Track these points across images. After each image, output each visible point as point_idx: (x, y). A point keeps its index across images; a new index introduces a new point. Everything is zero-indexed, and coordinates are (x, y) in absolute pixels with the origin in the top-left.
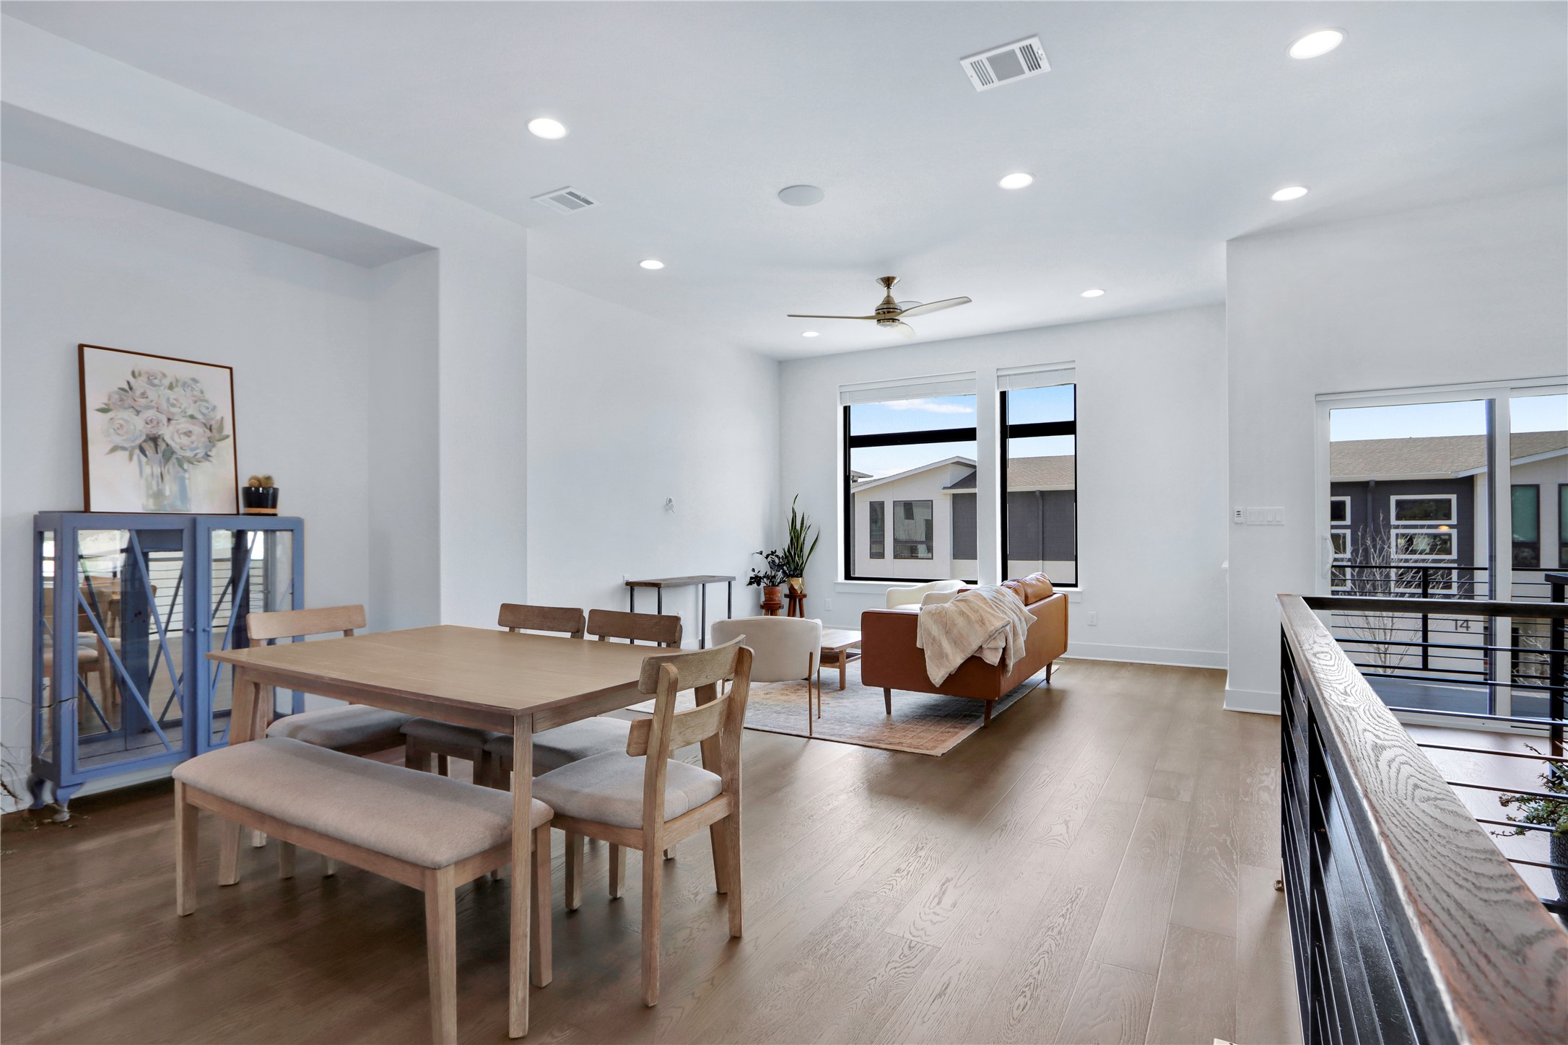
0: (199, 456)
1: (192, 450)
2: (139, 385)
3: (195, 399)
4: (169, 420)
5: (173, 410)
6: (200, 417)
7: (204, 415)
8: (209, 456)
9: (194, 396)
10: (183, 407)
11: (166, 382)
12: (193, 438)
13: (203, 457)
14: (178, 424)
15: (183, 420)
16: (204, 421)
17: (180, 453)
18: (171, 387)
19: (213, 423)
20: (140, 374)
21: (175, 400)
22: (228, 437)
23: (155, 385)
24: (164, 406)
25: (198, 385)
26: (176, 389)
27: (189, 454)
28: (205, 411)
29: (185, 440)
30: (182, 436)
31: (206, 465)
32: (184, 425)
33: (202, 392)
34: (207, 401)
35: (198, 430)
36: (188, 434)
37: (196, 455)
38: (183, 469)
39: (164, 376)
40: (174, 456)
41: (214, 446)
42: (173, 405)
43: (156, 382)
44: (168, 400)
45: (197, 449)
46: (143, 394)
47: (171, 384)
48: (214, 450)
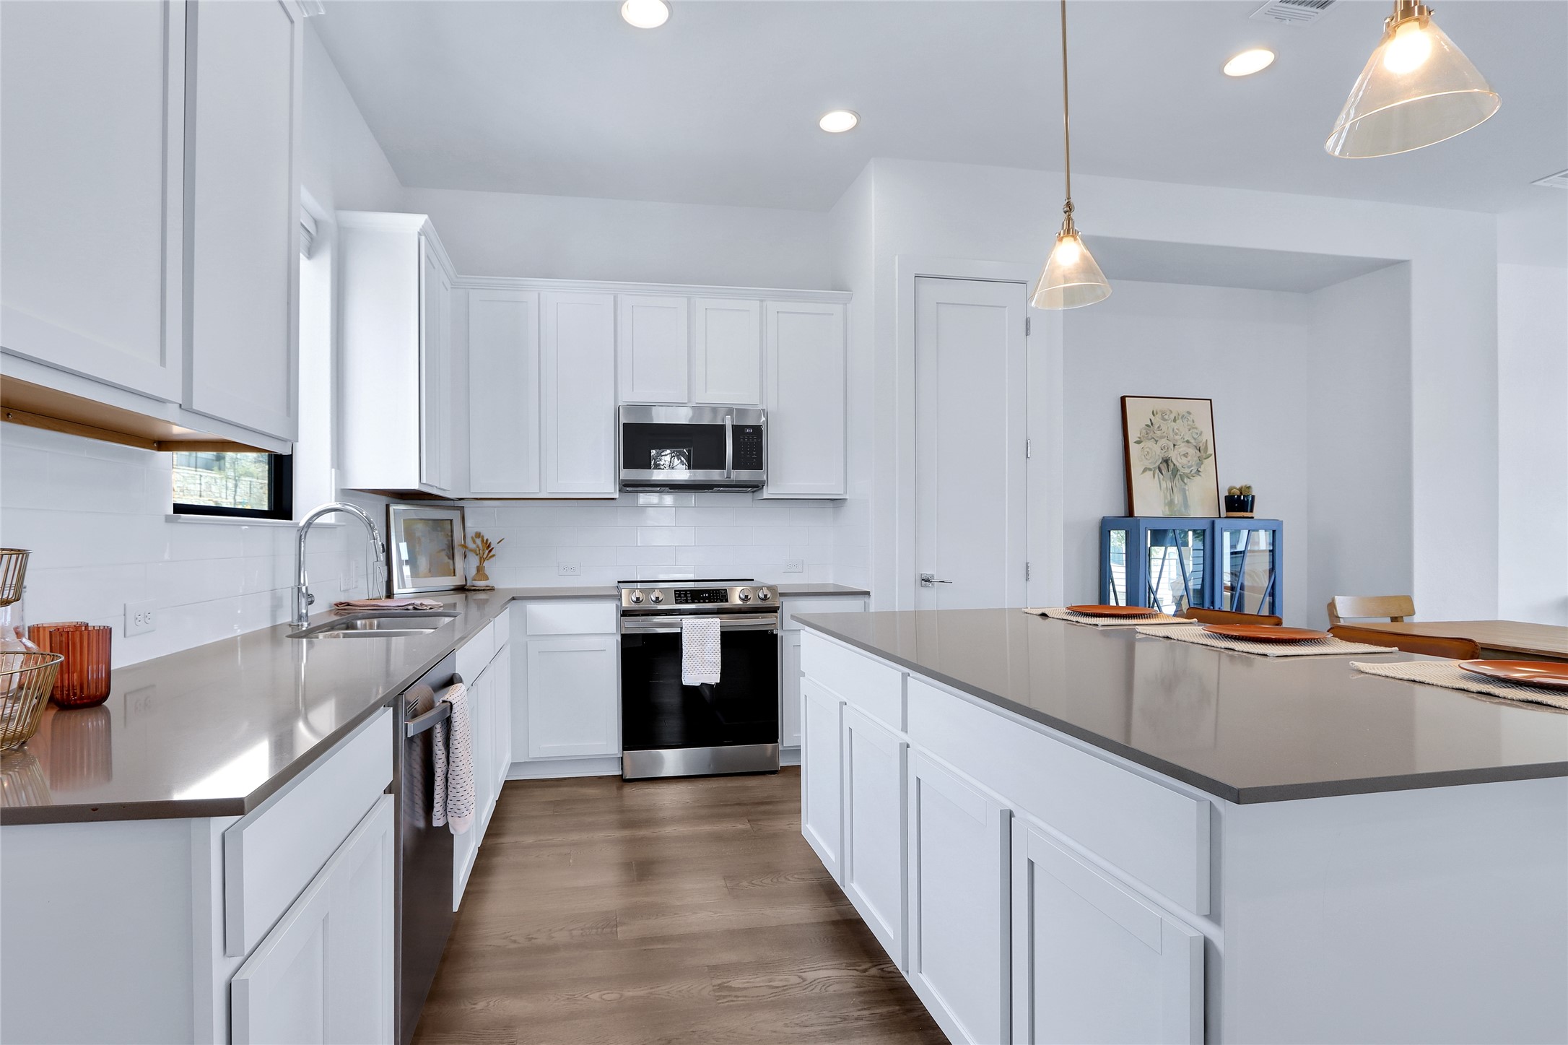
0: (1193, 472)
1: (1189, 467)
2: (1156, 420)
3: (1189, 427)
4: (1174, 445)
5: (1176, 437)
6: (1192, 441)
7: (1195, 439)
8: (1199, 471)
9: (1188, 425)
10: (1182, 435)
11: (1172, 417)
12: (1189, 458)
13: (1195, 473)
14: (1180, 448)
15: (1183, 444)
16: (1195, 444)
17: (1182, 471)
18: (1175, 420)
19: (1201, 445)
20: (1157, 413)
21: (1178, 429)
22: (1211, 455)
23: (1165, 420)
24: (1171, 434)
25: (1191, 416)
26: (1177, 421)
27: (1187, 471)
28: (1196, 436)
29: (1184, 461)
30: (1182, 457)
31: (1197, 478)
32: (1183, 448)
33: (1193, 421)
34: (1196, 428)
35: (1192, 451)
36: (1186, 455)
37: (1191, 471)
38: (1183, 481)
39: (1171, 412)
40: (1179, 473)
41: (1202, 463)
42: (1176, 434)
43: (1166, 417)
44: (1173, 430)
45: (1192, 466)
46: (1159, 427)
47: (1175, 417)
48: (1202, 466)
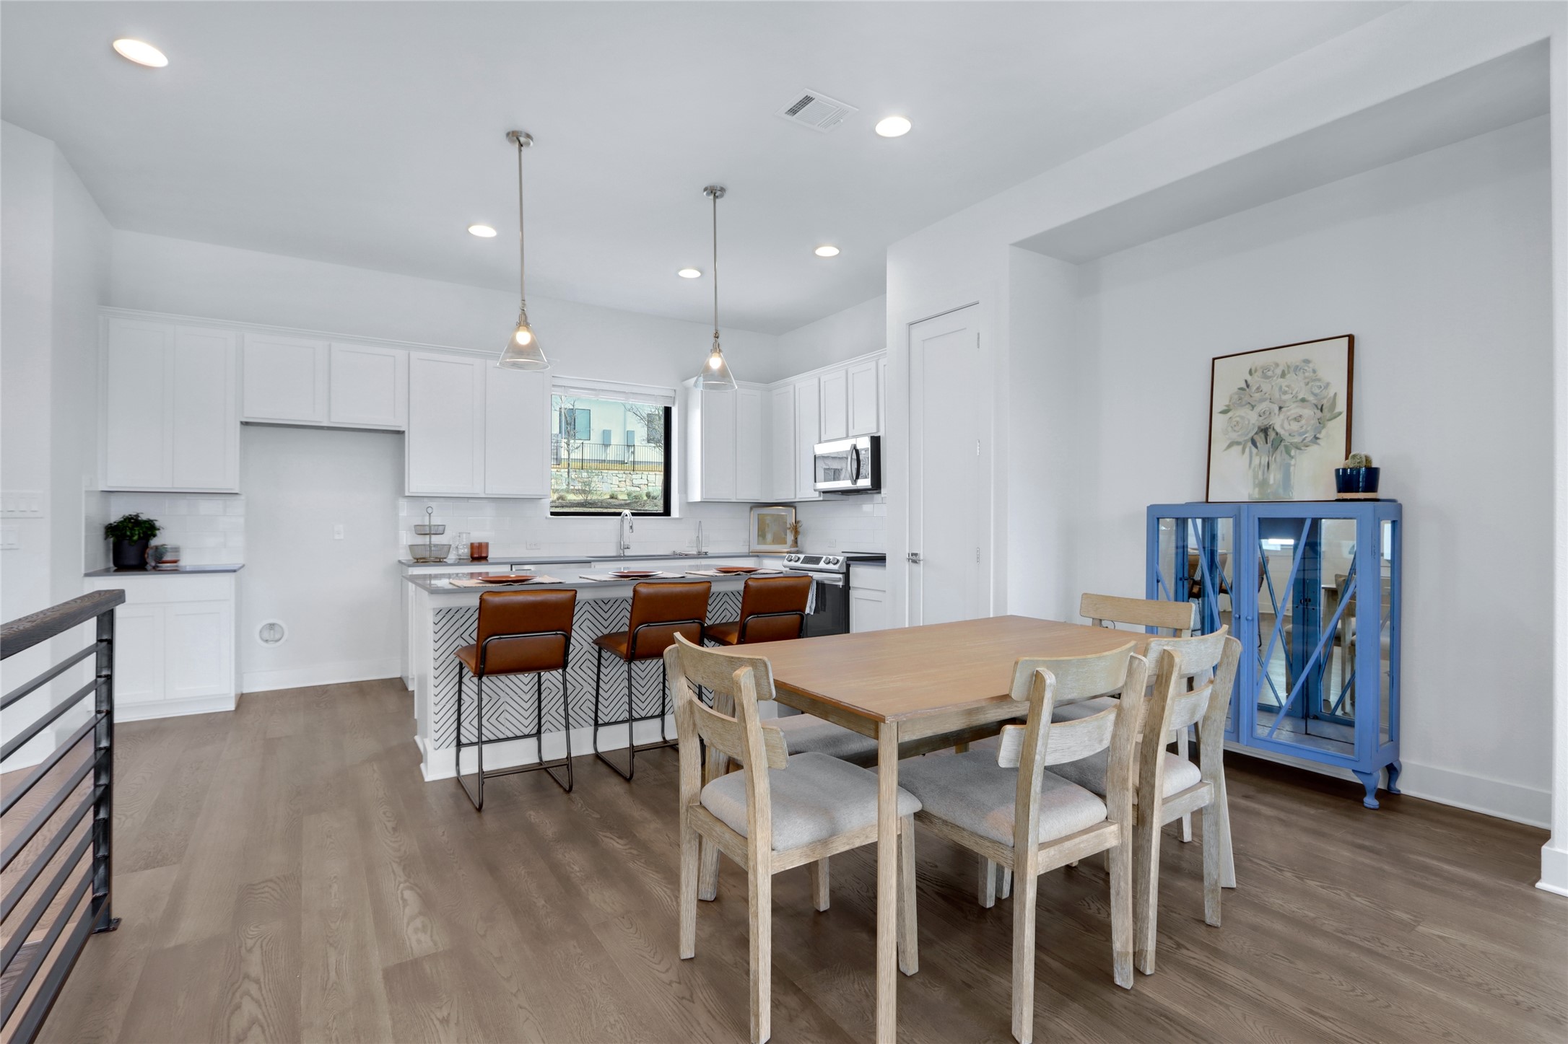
0: (1307, 440)
1: (1301, 434)
2: (1255, 381)
3: (1307, 380)
4: (1280, 408)
5: (1284, 397)
6: (1311, 398)
7: (1315, 395)
8: (1317, 438)
9: (1305, 378)
10: (1294, 392)
11: (1279, 372)
12: (1303, 422)
13: (1311, 441)
14: (1288, 411)
15: (1294, 405)
16: (1315, 402)
17: (1288, 440)
18: (1283, 375)
19: (1325, 402)
20: (1256, 371)
21: (1287, 386)
22: (1340, 414)
23: (1268, 378)
24: (1277, 395)
25: (1311, 365)
26: (1288, 376)
27: (1297, 439)
28: (1317, 391)
29: (1295, 426)
30: (1292, 422)
31: (1314, 448)
32: (1294, 410)
33: (1314, 371)
34: (1319, 380)
35: (1308, 412)
36: (1298, 419)
37: (1304, 439)
38: (1290, 456)
39: (1277, 365)
40: (1283, 444)
41: (1323, 427)
42: (1285, 393)
43: (1270, 373)
44: (1281, 388)
45: (1306, 432)
46: (1258, 388)
47: (1283, 371)
48: (1324, 432)
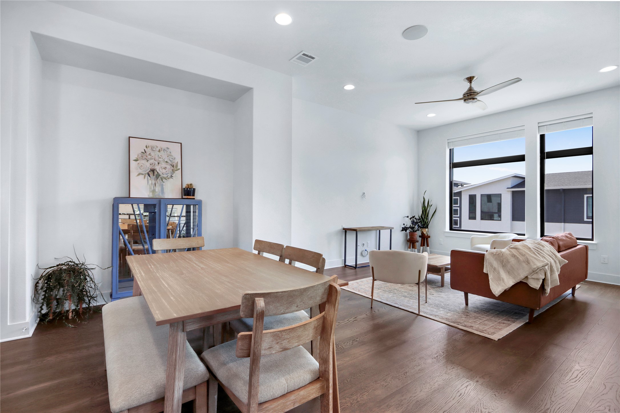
0: (169, 176)
1: (166, 174)
2: (148, 151)
3: (168, 155)
4: (158, 163)
5: (160, 159)
6: (169, 162)
7: (171, 161)
8: (172, 176)
9: (167, 154)
10: (163, 158)
11: (158, 149)
12: (167, 170)
13: (170, 177)
14: (161, 165)
15: (164, 163)
16: (171, 163)
17: (162, 175)
18: (159, 151)
19: (174, 164)
20: (149, 147)
21: (161, 156)
22: (179, 169)
23: (154, 151)
24: (157, 158)
25: (169, 150)
26: (161, 152)
27: (165, 176)
29: (164, 171)
30: (163, 169)
31: (171, 180)
32: (164, 165)
33: (170, 153)
34: (172, 156)
35: (169, 167)
36: (165, 168)
37: (168, 176)
38: (163, 181)
39: (157, 147)
40: (160, 177)
41: (174, 173)
42: (160, 158)
43: (154, 149)
44: (158, 156)
45: (168, 174)
46: (150, 154)
47: (159, 150)
48: (174, 174)
